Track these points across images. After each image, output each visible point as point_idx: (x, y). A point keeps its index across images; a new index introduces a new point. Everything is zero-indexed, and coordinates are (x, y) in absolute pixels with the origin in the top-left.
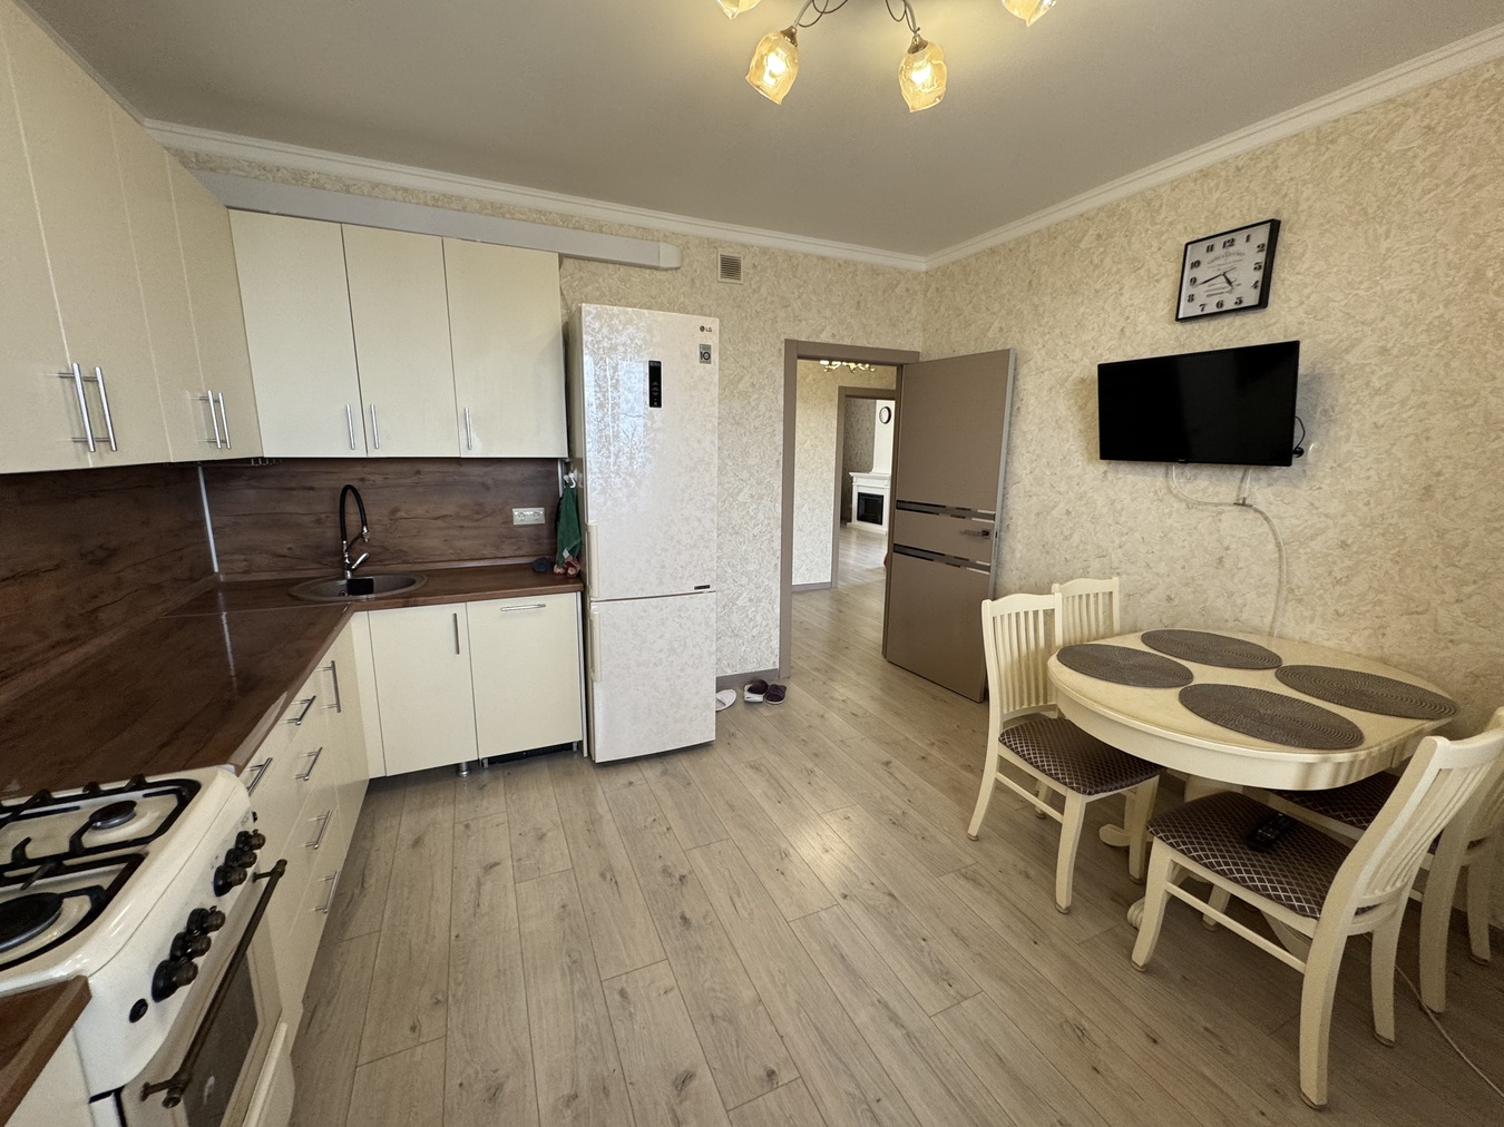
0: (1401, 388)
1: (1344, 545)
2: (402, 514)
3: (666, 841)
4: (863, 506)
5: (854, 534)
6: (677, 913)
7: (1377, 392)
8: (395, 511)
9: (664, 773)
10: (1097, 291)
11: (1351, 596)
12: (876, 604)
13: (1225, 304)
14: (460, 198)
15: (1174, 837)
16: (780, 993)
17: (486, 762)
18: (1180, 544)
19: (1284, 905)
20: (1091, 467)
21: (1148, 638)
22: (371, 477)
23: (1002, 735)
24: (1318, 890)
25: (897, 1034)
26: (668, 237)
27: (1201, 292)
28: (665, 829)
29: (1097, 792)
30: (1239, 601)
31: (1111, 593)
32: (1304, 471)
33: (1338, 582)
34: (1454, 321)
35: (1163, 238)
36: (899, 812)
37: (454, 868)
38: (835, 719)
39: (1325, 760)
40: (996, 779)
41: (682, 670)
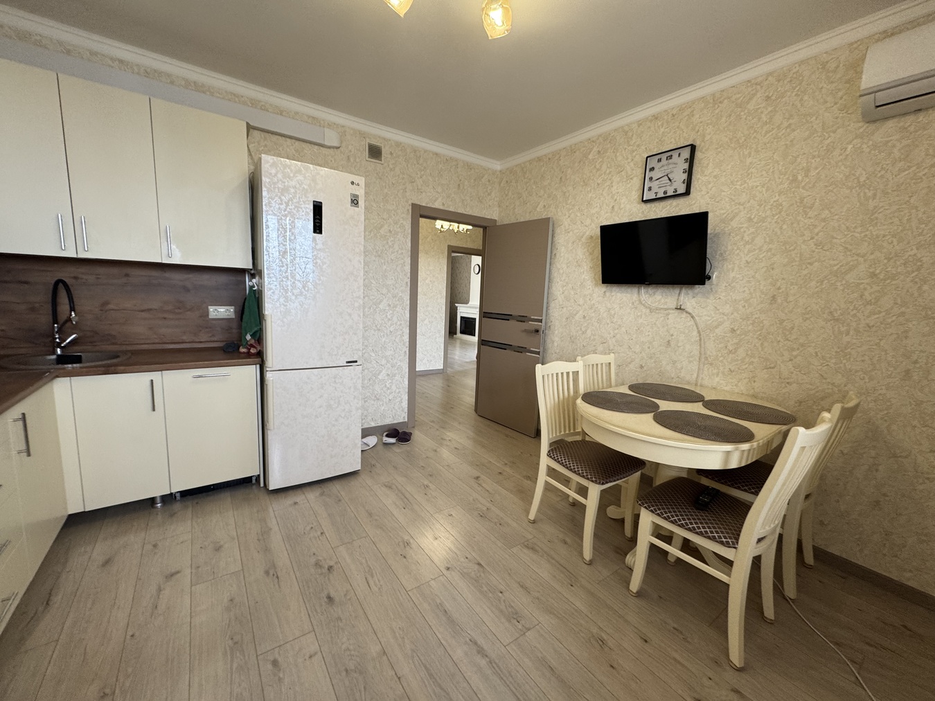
0: (759, 241)
1: (733, 331)
2: (111, 306)
3: (319, 542)
4: (463, 325)
5: (458, 342)
6: (324, 595)
7: (747, 243)
8: (106, 303)
9: (322, 494)
10: (598, 184)
11: (737, 360)
12: (471, 382)
13: (668, 192)
14: (169, 75)
15: (653, 506)
16: (399, 645)
17: (178, 495)
18: (647, 334)
19: (717, 542)
20: (597, 289)
21: (631, 388)
22: (84, 277)
23: (549, 452)
24: (735, 530)
25: (483, 662)
26: (331, 125)
27: (655, 185)
28: (319, 533)
29: (607, 483)
30: (679, 367)
31: (610, 363)
32: (711, 289)
33: (731, 352)
34: (784, 203)
35: (634, 154)
36: (485, 509)
37: (138, 579)
38: (445, 453)
39: (737, 449)
40: (546, 481)
41: (336, 420)
